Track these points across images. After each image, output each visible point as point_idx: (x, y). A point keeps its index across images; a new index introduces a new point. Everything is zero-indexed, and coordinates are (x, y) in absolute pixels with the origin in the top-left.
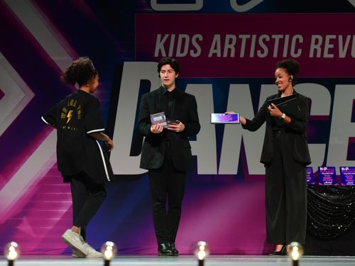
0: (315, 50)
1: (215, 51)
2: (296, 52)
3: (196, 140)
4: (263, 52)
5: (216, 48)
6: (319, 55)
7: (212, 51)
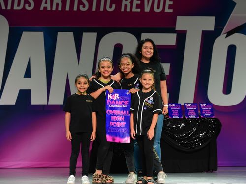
0: (126, 6)
1: (46, 6)
2: (111, 7)
3: (30, 77)
4: (84, 6)
5: (46, 3)
6: (128, 10)
7: (43, 5)
